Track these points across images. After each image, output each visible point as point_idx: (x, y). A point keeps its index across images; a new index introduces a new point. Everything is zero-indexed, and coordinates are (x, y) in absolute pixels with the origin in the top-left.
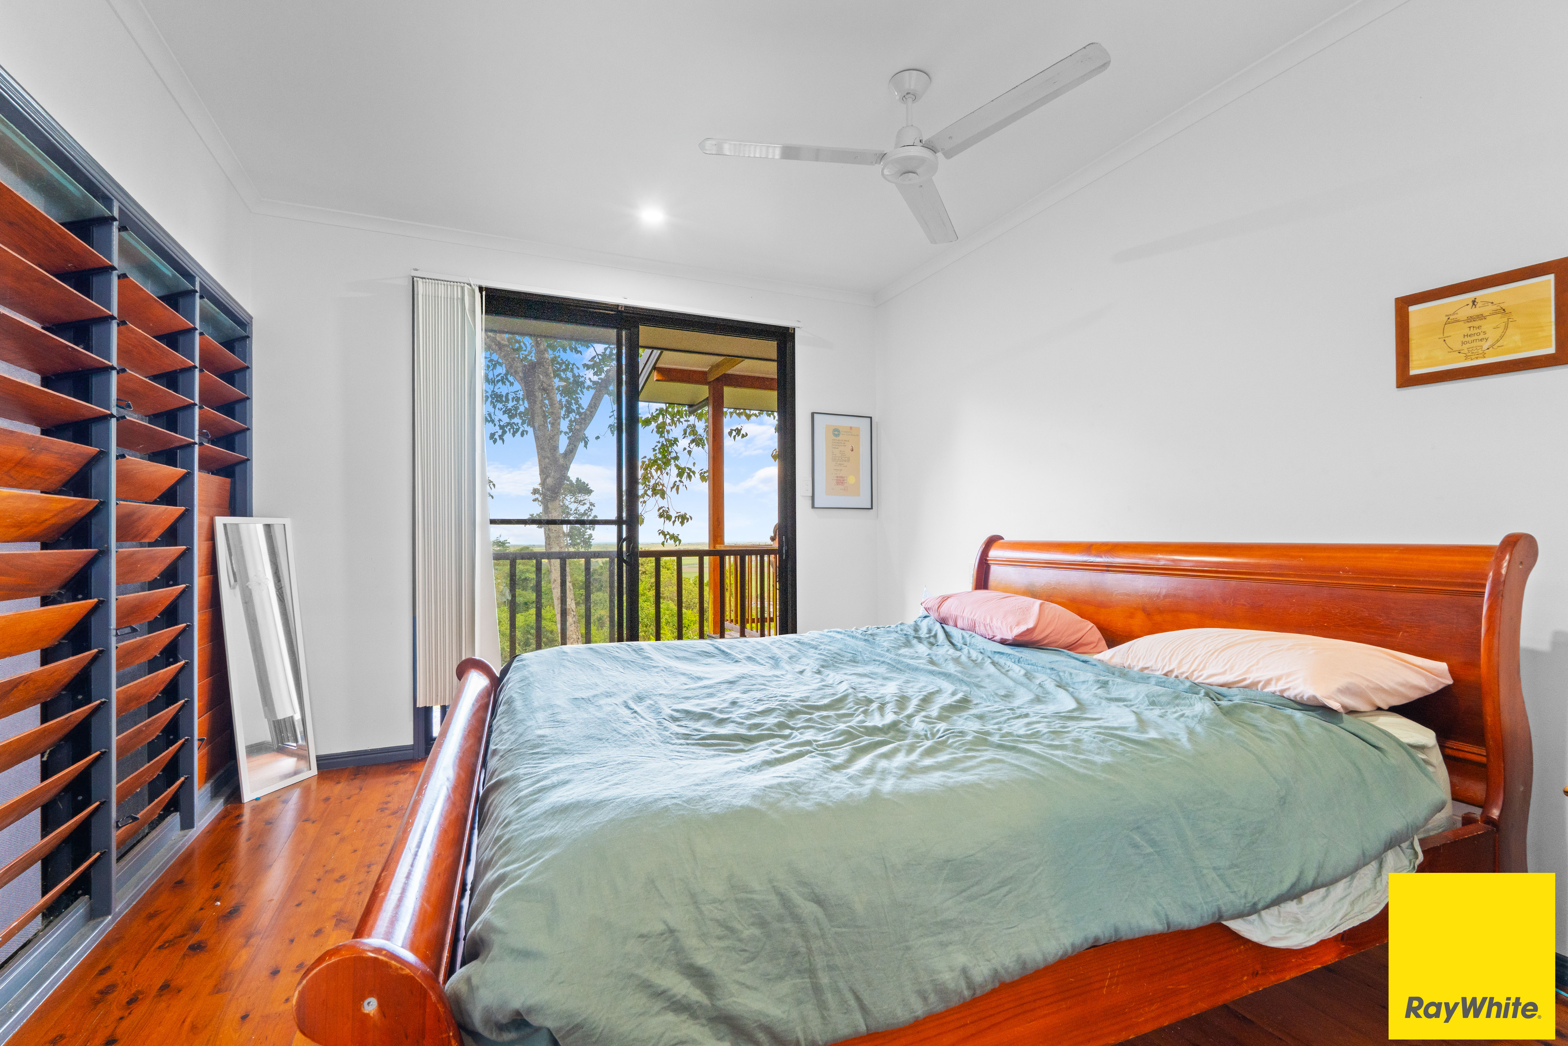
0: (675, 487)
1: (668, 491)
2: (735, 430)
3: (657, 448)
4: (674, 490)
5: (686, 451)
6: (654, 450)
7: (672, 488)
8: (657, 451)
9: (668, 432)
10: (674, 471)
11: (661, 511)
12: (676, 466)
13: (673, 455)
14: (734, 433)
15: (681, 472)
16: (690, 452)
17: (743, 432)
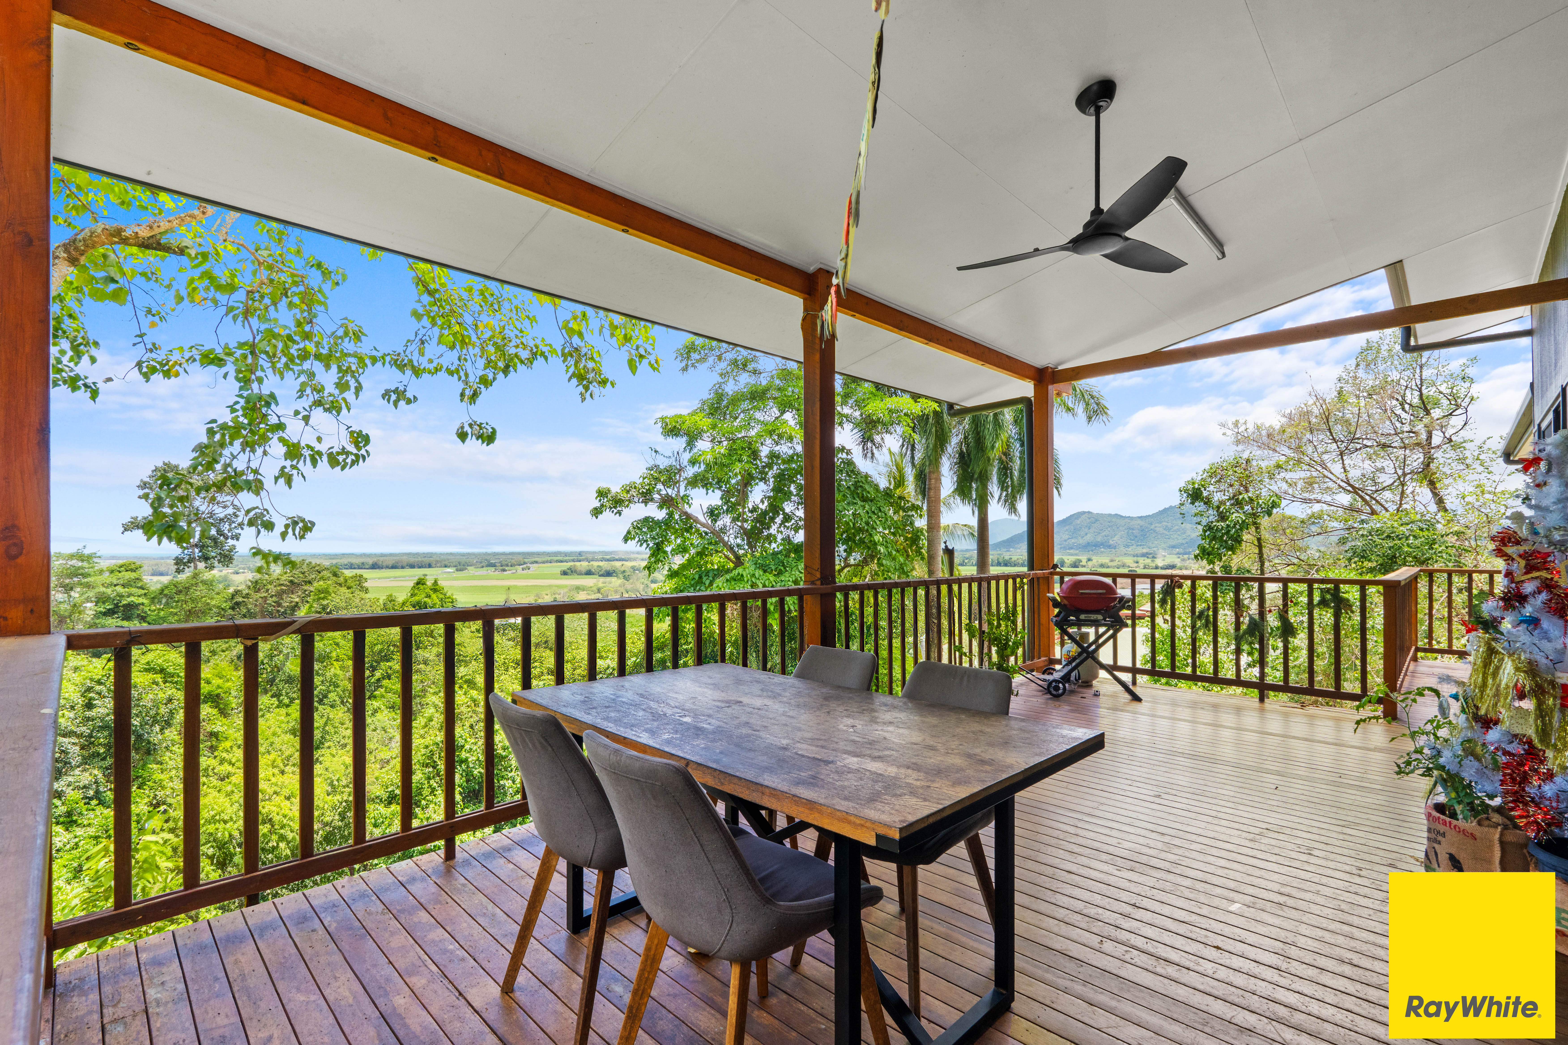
0: (286, 477)
1: (268, 483)
2: (394, 392)
3: (237, 407)
4: (282, 481)
5: (300, 416)
6: (233, 410)
7: (276, 479)
8: (240, 413)
9: (260, 381)
10: (277, 449)
11: (252, 514)
12: (282, 440)
13: (273, 420)
14: (394, 397)
15: (293, 452)
16: (306, 419)
17: (409, 395)
